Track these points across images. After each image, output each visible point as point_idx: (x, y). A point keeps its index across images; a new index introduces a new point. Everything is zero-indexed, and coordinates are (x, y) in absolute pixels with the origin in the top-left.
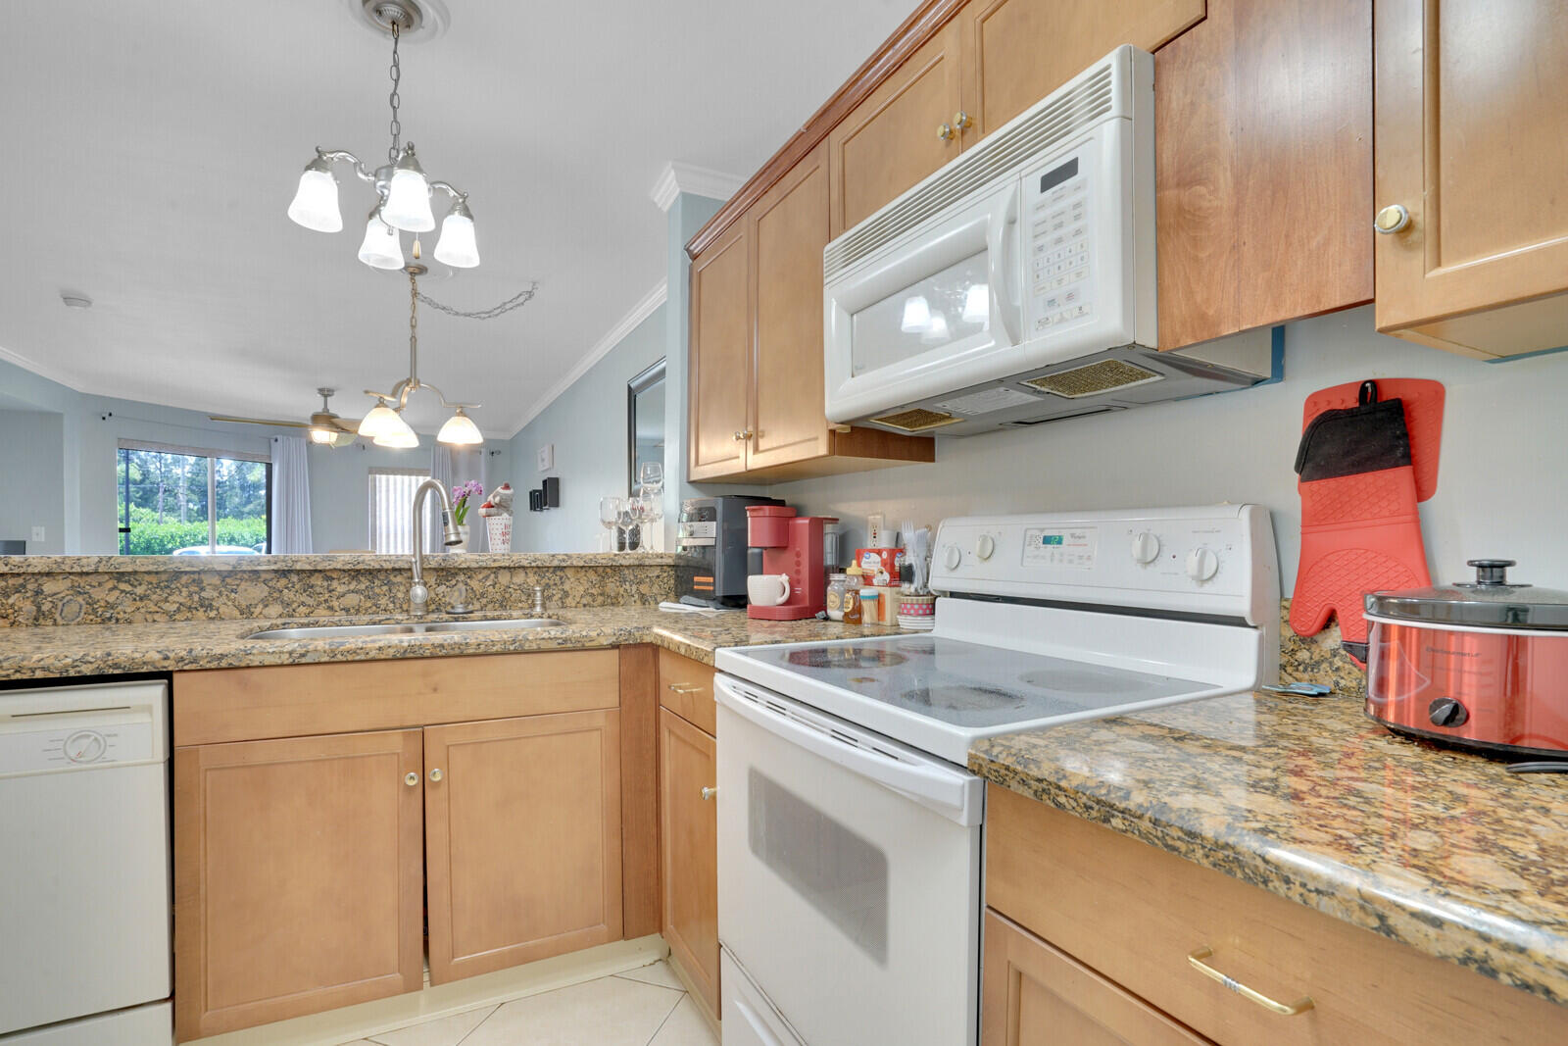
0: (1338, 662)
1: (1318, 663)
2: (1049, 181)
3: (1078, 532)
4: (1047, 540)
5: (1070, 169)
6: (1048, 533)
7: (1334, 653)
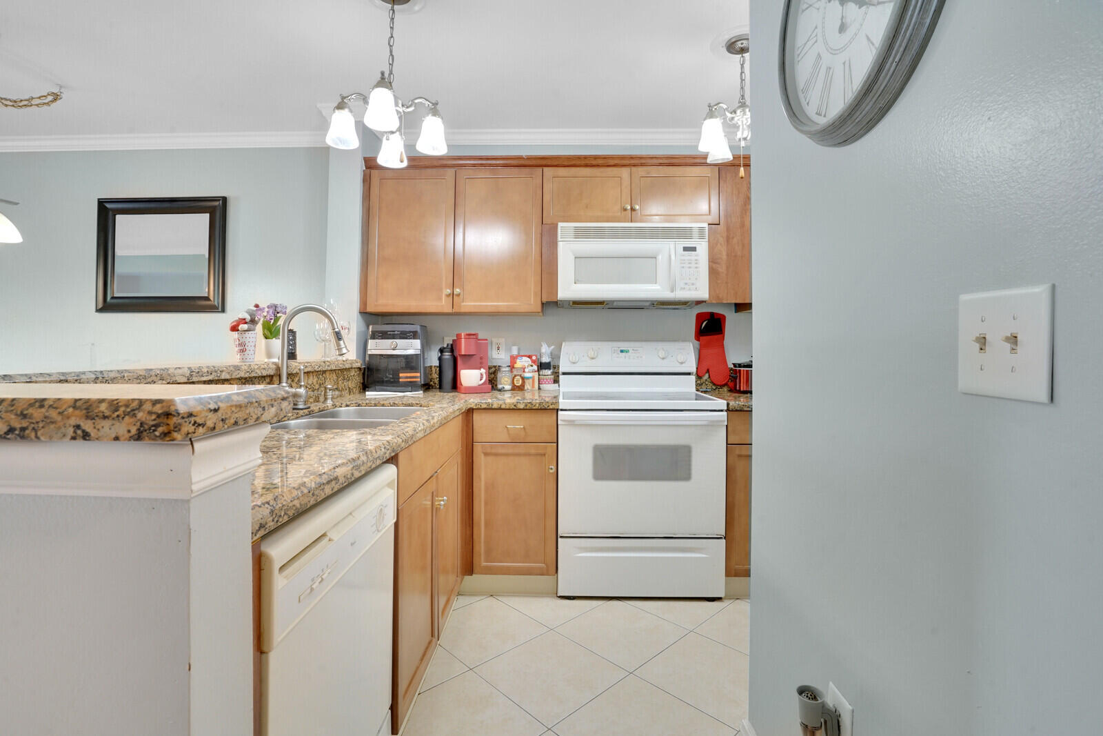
0: (707, 383)
1: (702, 384)
2: (686, 249)
3: (635, 349)
4: (622, 351)
5: (694, 249)
6: (622, 349)
7: (706, 380)
